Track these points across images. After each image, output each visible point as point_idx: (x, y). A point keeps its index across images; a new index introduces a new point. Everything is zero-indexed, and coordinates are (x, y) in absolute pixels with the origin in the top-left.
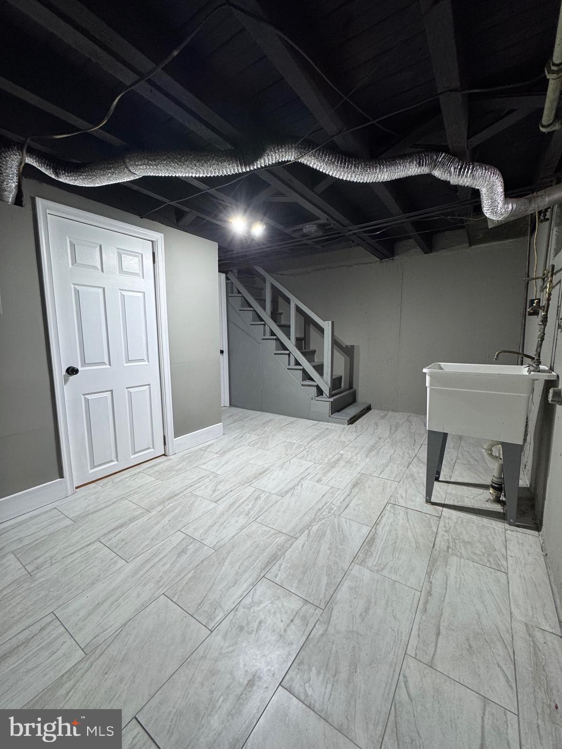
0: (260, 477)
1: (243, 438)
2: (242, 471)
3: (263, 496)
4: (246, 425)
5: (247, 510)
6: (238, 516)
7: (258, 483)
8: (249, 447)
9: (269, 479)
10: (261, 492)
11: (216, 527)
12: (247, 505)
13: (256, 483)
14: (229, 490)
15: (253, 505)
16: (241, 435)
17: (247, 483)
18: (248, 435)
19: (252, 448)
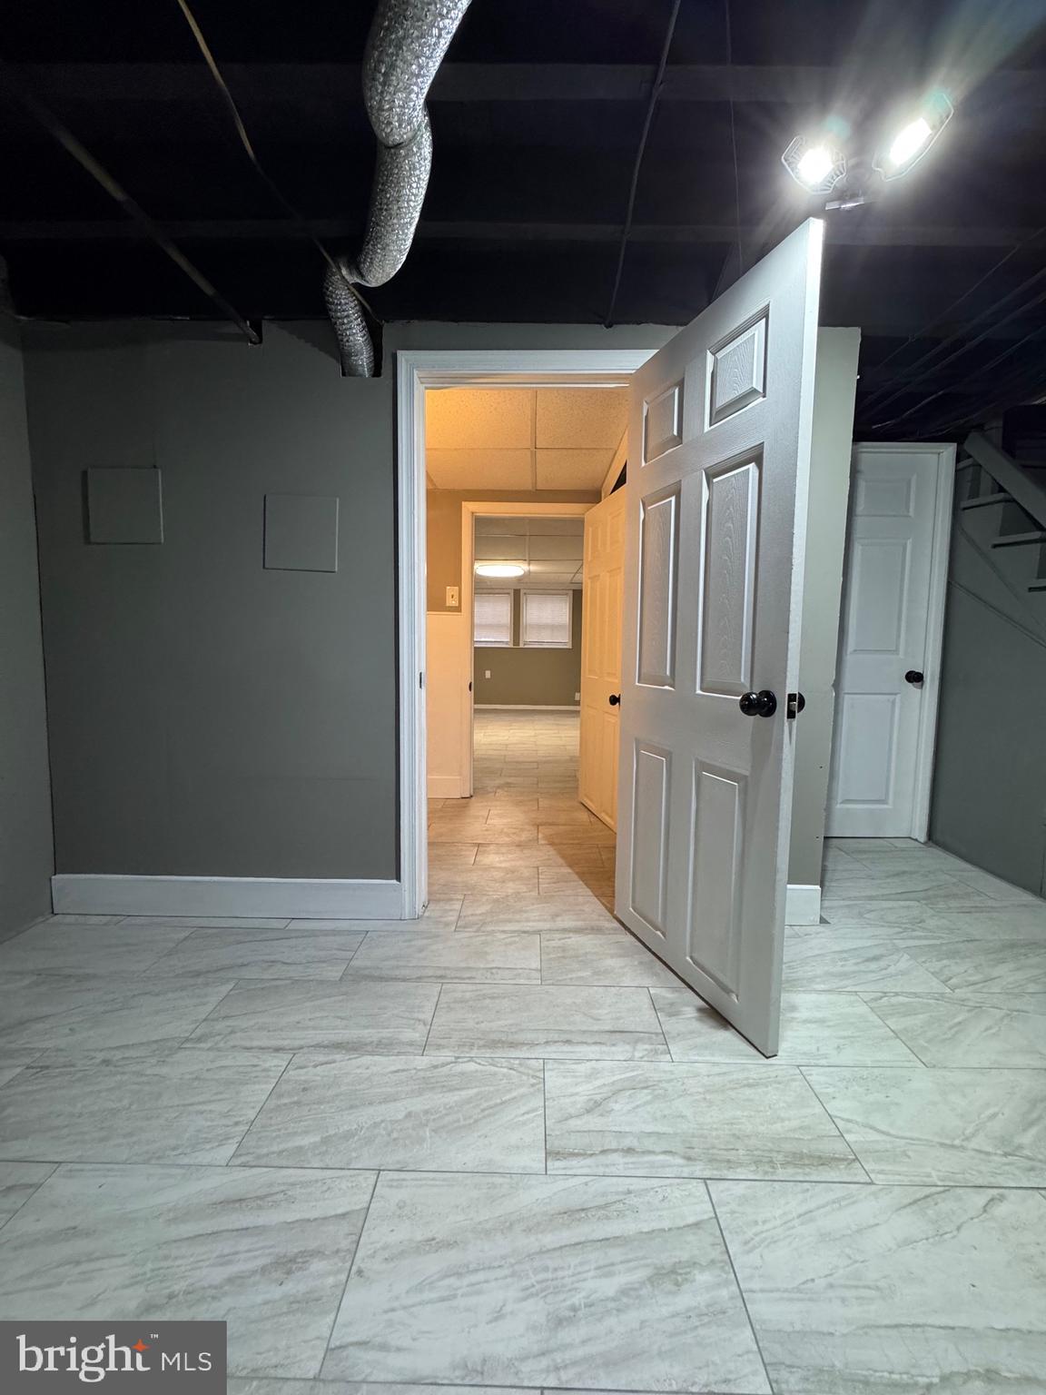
0: (781, 1173)
1: (873, 966)
2: (748, 1091)
3: (703, 1288)
4: (932, 923)
5: (577, 1299)
6: (528, 1294)
7: (744, 1200)
8: (864, 1009)
9: (806, 1217)
10: (716, 1253)
11: (432, 1264)
12: (606, 1271)
13: (740, 1189)
14: (627, 1142)
15: (624, 1292)
16: (876, 952)
17: (712, 1160)
18: (904, 962)
19: (873, 1018)
